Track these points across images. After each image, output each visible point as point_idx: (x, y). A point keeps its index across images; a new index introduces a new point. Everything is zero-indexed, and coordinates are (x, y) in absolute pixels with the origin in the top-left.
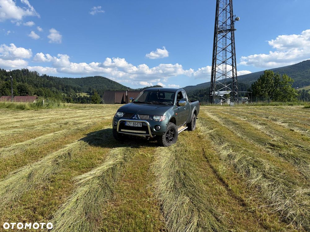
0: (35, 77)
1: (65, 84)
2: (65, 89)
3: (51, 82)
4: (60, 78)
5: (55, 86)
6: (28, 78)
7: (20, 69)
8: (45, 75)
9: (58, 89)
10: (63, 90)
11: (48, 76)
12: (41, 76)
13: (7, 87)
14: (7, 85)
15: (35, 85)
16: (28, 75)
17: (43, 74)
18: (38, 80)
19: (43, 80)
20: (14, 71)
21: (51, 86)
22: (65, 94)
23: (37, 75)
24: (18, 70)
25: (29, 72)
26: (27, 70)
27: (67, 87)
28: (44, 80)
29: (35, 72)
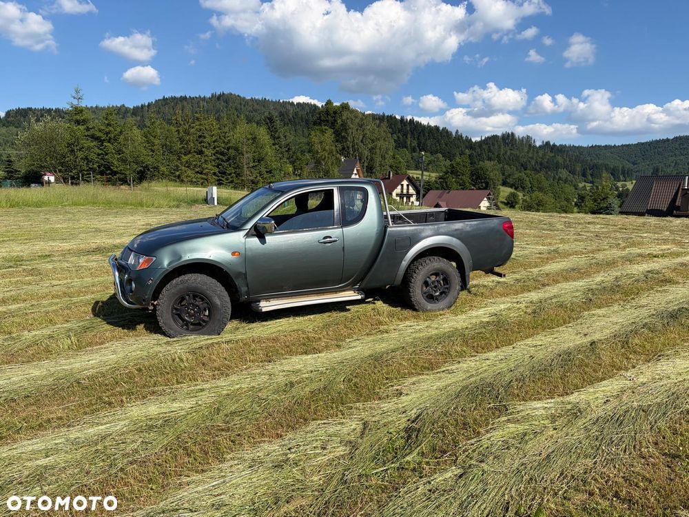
0: (526, 149)
1: (591, 160)
2: (589, 172)
3: (560, 159)
4: (581, 147)
5: (566, 167)
6: (512, 152)
7: (500, 134)
8: (548, 143)
9: (573, 172)
10: (584, 175)
11: (554, 145)
12: (540, 147)
13: (452, 173)
14: (453, 167)
15: (522, 165)
16: (512, 145)
17: (543, 142)
18: (530, 155)
19: (541, 152)
20: (488, 139)
21: (557, 166)
22: (587, 184)
23: (530, 145)
24: (495, 137)
25: (516, 140)
26: (512, 133)
27: (595, 167)
28: (544, 155)
29: (528, 137)
